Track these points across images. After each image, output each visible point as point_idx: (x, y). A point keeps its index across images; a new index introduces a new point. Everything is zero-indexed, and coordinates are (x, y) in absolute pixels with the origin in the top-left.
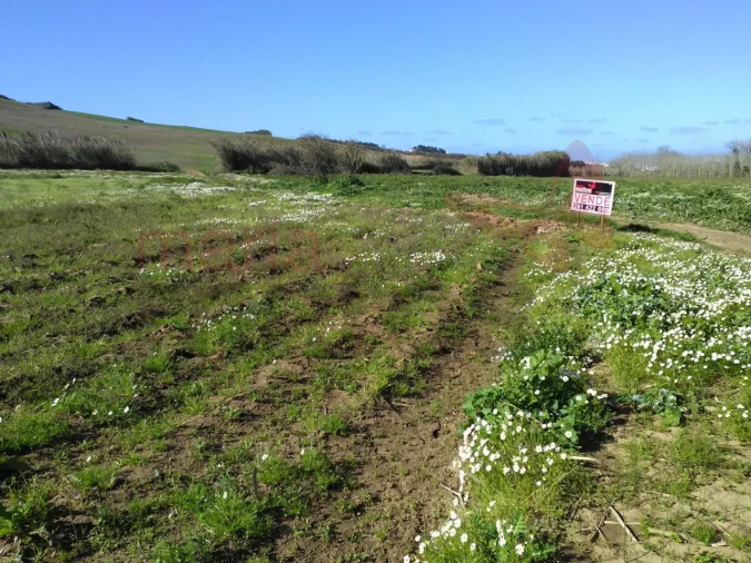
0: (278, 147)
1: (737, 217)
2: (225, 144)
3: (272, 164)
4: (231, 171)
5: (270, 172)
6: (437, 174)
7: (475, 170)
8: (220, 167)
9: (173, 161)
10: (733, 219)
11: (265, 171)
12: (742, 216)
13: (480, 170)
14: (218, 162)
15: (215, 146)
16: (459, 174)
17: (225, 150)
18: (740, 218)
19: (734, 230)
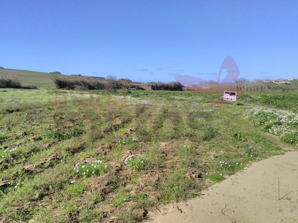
3: (75, 86)
4: (59, 88)
9: (35, 85)
10: (261, 102)
11: (73, 88)
12: (264, 101)
13: (152, 88)
14: (54, 86)
15: (52, 79)
17: (57, 80)
18: (263, 102)
19: (262, 105)
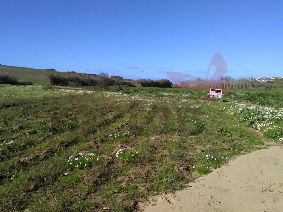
0: (71, 76)
1: (246, 99)
2: (51, 75)
3: (69, 82)
4: (54, 85)
5: (69, 85)
6: (128, 86)
7: (140, 85)
8: (49, 83)
9: (30, 81)
10: (245, 99)
11: (67, 85)
12: (248, 98)
13: (142, 85)
14: (49, 82)
15: (47, 76)
16: (135, 86)
17: (52, 77)
19: (247, 102)
